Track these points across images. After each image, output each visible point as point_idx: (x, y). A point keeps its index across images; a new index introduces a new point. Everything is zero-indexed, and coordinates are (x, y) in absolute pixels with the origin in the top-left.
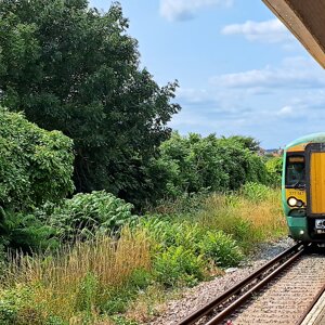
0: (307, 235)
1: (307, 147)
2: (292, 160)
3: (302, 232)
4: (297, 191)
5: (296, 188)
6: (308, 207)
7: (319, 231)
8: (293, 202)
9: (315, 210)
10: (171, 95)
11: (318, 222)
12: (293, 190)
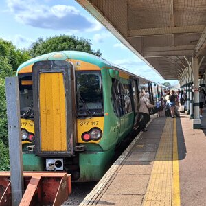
11: (48, 162)
12: (23, 120)
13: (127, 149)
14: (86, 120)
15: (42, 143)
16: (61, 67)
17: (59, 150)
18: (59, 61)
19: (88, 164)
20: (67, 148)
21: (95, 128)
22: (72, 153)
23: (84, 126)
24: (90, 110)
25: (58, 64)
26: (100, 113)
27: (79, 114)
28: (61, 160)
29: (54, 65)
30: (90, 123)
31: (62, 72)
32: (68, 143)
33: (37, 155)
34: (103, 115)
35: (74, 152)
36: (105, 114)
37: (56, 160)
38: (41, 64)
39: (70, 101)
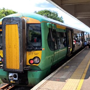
13: (58, 69)
14: (32, 52)
15: (7, 64)
16: (17, 21)
17: (15, 69)
18: (16, 17)
19: (32, 77)
20: (20, 68)
21: (36, 57)
22: (22, 71)
23: (30, 56)
24: (34, 46)
25: (15, 19)
26: (39, 48)
27: (28, 48)
28: (17, 74)
29: (13, 20)
30: (34, 54)
31: (17, 24)
32: (20, 65)
33: (4, 70)
34: (41, 50)
35: (23, 70)
36: (43, 49)
37: (14, 74)
38: (6, 19)
39: (22, 41)
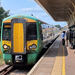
0: (12, 63)
1: (12, 20)
2: (5, 26)
3: (10, 61)
4: (8, 41)
5: (7, 40)
6: (12, 50)
7: (17, 61)
8: (5, 47)
9: (15, 51)
10: (8, 13)
11: (16, 57)
12: (5, 41)
